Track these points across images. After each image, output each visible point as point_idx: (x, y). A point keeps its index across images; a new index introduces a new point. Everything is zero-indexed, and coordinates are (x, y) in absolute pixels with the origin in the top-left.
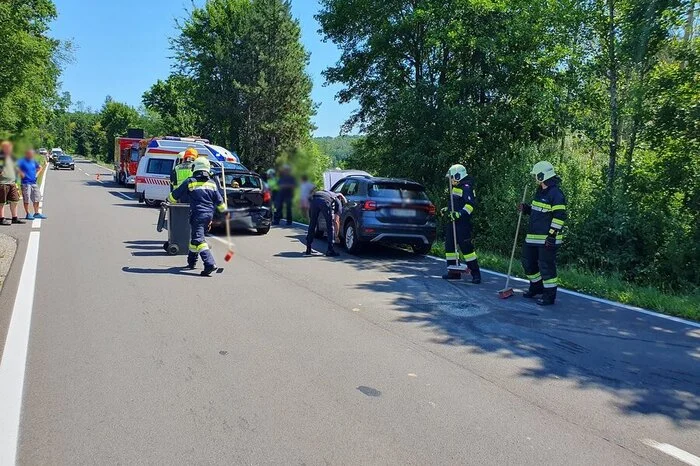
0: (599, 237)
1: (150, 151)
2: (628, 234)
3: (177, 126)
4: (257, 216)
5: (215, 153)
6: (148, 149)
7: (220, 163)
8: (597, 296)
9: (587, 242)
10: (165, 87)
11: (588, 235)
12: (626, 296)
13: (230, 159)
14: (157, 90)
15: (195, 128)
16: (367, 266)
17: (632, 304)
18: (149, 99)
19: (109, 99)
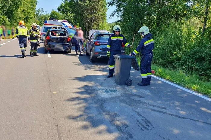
0: (194, 57)
1: (45, 24)
2: (206, 56)
3: (68, 17)
4: (65, 47)
5: (64, 24)
6: (44, 24)
7: (66, 28)
8: (182, 86)
9: (189, 59)
10: (64, 5)
11: (189, 56)
12: (196, 87)
13: (70, 27)
14: (61, 6)
15: (73, 18)
16: (91, 67)
17: (198, 91)
18: (59, 9)
19: (53, 10)
